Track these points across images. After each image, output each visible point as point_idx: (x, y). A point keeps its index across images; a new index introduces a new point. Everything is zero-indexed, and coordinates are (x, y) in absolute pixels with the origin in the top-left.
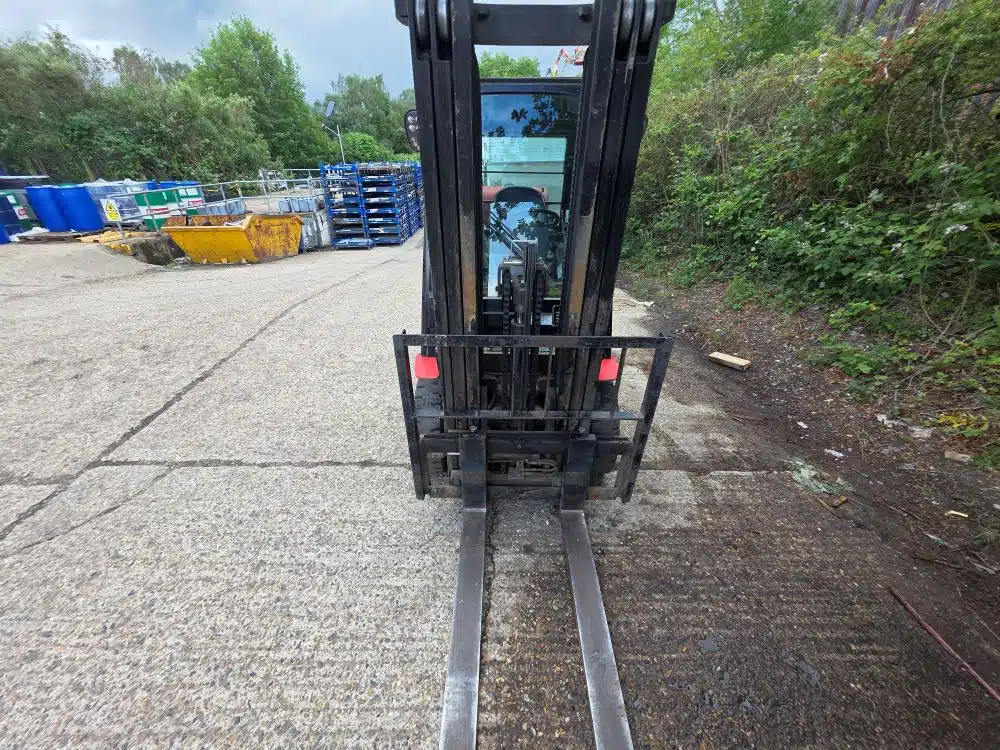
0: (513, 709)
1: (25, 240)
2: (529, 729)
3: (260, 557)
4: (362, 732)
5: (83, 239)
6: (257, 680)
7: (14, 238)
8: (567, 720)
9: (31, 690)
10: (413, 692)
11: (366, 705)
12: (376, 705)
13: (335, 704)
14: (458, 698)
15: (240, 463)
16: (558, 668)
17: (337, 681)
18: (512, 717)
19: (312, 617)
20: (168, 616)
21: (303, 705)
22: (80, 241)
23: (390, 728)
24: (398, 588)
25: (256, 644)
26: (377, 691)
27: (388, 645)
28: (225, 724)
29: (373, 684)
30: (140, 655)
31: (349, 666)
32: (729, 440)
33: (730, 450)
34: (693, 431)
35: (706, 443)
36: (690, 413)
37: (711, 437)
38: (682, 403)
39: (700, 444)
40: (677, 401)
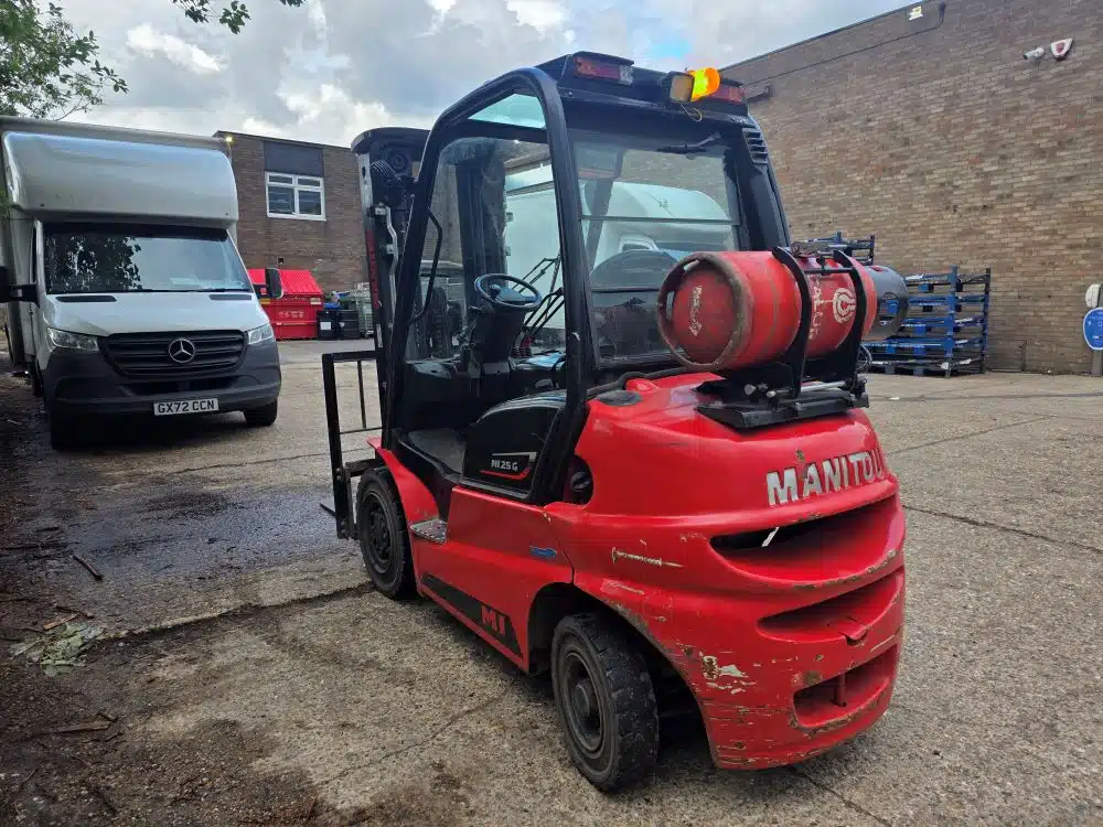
32: (160, 673)
33: (172, 656)
34: (223, 669)
35: (209, 655)
36: (214, 705)
37: (195, 667)
38: (225, 723)
39: (223, 651)
40: (234, 724)
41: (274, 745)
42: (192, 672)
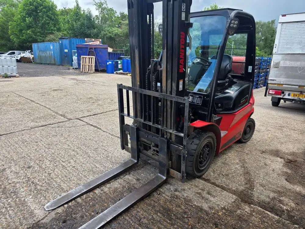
0: (86, 203)
1: (117, 73)
2: (83, 208)
3: (81, 147)
4: (58, 184)
5: (128, 74)
6: (55, 164)
7: (115, 73)
8: (93, 214)
9: (31, 146)
10: (74, 185)
11: (64, 180)
12: (65, 182)
13: (60, 176)
14: (78, 190)
15: (100, 129)
16: (106, 205)
17: (65, 174)
18: (84, 204)
19: (75, 161)
20: (57, 147)
21: (56, 173)
22: (127, 75)
23: (62, 186)
24: (97, 167)
25: (62, 159)
26: (68, 180)
27: (80, 175)
28: (44, 167)
29: (70, 178)
30: (47, 150)
31: (70, 173)
32: (293, 205)
33: (285, 208)
34: (274, 192)
35: (274, 199)
36: (287, 186)
37: (281, 198)
38: (288, 181)
39: (269, 197)
40: (286, 180)
41: (282, 172)
42: (284, 198)
